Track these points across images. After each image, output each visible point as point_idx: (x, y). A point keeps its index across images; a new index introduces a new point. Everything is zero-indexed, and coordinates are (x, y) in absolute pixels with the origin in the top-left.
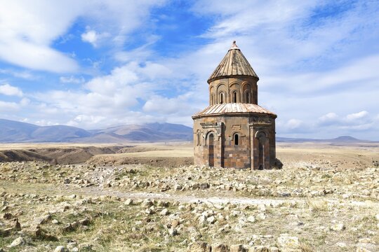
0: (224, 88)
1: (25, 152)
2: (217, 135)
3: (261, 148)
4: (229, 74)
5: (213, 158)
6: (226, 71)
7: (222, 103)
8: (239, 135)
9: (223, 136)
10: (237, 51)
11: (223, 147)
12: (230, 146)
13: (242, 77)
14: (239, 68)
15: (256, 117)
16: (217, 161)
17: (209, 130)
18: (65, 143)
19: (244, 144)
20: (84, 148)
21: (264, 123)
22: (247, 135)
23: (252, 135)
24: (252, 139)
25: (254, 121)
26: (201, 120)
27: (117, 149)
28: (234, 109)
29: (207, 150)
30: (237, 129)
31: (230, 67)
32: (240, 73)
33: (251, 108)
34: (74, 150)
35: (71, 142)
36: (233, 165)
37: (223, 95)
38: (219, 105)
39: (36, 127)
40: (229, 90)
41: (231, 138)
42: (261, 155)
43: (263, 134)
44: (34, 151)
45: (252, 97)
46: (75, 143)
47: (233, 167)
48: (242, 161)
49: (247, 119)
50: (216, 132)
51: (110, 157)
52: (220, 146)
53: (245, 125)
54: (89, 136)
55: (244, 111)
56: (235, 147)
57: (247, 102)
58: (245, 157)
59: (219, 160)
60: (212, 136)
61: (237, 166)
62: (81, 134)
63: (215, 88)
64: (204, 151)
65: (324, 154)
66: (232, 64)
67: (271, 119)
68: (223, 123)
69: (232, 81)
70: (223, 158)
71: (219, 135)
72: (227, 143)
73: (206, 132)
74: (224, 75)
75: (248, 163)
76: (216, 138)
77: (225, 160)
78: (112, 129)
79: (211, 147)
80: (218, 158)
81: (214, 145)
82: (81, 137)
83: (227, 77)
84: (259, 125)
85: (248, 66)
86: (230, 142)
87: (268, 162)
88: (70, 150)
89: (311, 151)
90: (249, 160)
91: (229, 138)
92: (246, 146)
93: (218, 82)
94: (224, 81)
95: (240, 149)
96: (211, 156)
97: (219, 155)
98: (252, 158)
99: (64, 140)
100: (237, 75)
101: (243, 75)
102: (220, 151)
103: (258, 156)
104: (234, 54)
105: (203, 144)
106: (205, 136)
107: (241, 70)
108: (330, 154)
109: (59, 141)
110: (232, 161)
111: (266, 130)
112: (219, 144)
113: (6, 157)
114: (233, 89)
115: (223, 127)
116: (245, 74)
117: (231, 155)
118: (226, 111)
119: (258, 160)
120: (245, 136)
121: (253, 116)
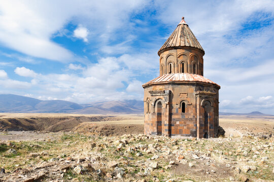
0: (173, 59)
1: (26, 120)
2: (165, 103)
3: (206, 116)
4: (177, 45)
5: (161, 125)
6: (174, 42)
7: (170, 73)
8: (186, 103)
9: (170, 104)
10: (185, 26)
11: (170, 114)
12: (177, 114)
13: (189, 48)
14: (186, 40)
15: (202, 86)
16: (165, 128)
17: (157, 97)
18: (62, 113)
19: (190, 112)
20: (76, 117)
21: (209, 92)
22: (194, 103)
23: (198, 103)
24: (198, 107)
25: (201, 90)
26: (151, 89)
27: (101, 119)
28: (181, 77)
29: (155, 117)
30: (184, 97)
31: (179, 39)
32: (187, 45)
33: (198, 78)
34: (67, 118)
35: (67, 112)
36: (180, 132)
37: (172, 65)
38: (167, 74)
39: (38, 101)
40: (177, 61)
41: (178, 106)
42: (206, 123)
43: (208, 103)
44: (34, 119)
45: (198, 68)
46: (70, 113)
47: (180, 134)
48: (188, 128)
49: (193, 88)
50: (164, 99)
51: (93, 124)
52: (168, 113)
53: (192, 93)
54: (81, 108)
55: (191, 79)
56: (182, 115)
57: (194, 73)
58: (191, 124)
59: (167, 128)
60: (160, 103)
61: (184, 133)
62: (75, 107)
63: (165, 59)
64: (153, 118)
65: (245, 123)
66: (181, 36)
67: (215, 89)
68: (170, 92)
69: (180, 51)
70: (170, 125)
71: (167, 102)
72: (174, 111)
73: (154, 100)
74: (172, 46)
75: (194, 130)
76: (164, 106)
77: (173, 128)
78: (100, 104)
79: (159, 115)
80: (165, 125)
81: (162, 112)
82: (75, 109)
83: (175, 48)
84: (204, 94)
85: (195, 40)
86: (177, 110)
87: (212, 130)
88: (64, 119)
89: (236, 121)
90: (195, 127)
91: (176, 106)
92: (192, 114)
93: (167, 53)
94: (173, 52)
95: (186, 117)
96: (159, 123)
97: (167, 122)
98: (198, 125)
99: (62, 111)
100: (185, 46)
101: (190, 47)
102: (168, 119)
103: (203, 123)
104: (183, 29)
105: (152, 112)
106: (153, 104)
107: (189, 43)
108: (248, 123)
109: (58, 112)
110: (179, 128)
111: (211, 99)
112: (166, 112)
113: (10, 123)
114: (180, 59)
115: (171, 95)
116: (192, 46)
117: (178, 123)
118: (174, 80)
119: (203, 128)
120: (192, 104)
121: (199, 85)
